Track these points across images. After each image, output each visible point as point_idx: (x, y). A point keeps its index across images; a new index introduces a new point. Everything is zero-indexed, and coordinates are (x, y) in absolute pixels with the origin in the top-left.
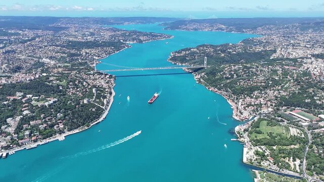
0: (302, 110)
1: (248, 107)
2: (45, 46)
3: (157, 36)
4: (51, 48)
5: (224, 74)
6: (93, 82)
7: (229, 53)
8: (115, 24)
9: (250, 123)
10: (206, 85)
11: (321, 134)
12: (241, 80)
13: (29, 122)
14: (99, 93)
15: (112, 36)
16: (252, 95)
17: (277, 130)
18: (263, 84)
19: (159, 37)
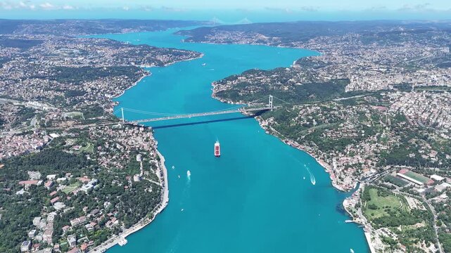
0: (410, 169)
1: (346, 169)
2: (23, 79)
3: (181, 54)
4: (34, 81)
5: (300, 119)
6: (126, 141)
7: (293, 84)
8: (108, 32)
9: (357, 193)
10: (280, 137)
11: (445, 205)
12: (326, 130)
13: (69, 221)
14: (145, 162)
15: (117, 56)
16: (345, 151)
17: (392, 202)
18: (355, 134)
19: (184, 57)
